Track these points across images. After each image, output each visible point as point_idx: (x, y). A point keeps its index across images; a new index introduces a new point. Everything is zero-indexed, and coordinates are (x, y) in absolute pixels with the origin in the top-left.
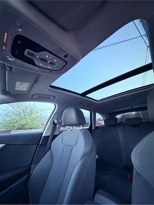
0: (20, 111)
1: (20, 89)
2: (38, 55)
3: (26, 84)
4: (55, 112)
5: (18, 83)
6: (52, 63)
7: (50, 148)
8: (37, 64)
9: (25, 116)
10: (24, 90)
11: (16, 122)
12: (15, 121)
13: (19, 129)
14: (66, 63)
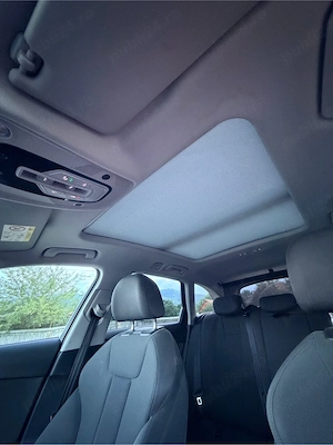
0: (25, 281)
1: (13, 239)
2: (47, 176)
3: (27, 228)
4: (96, 287)
5: (6, 227)
6: (77, 190)
7: (76, 385)
8: (45, 192)
9: (34, 293)
10: (22, 240)
11: (12, 310)
12: (9, 307)
13: (15, 327)
14: (110, 189)
